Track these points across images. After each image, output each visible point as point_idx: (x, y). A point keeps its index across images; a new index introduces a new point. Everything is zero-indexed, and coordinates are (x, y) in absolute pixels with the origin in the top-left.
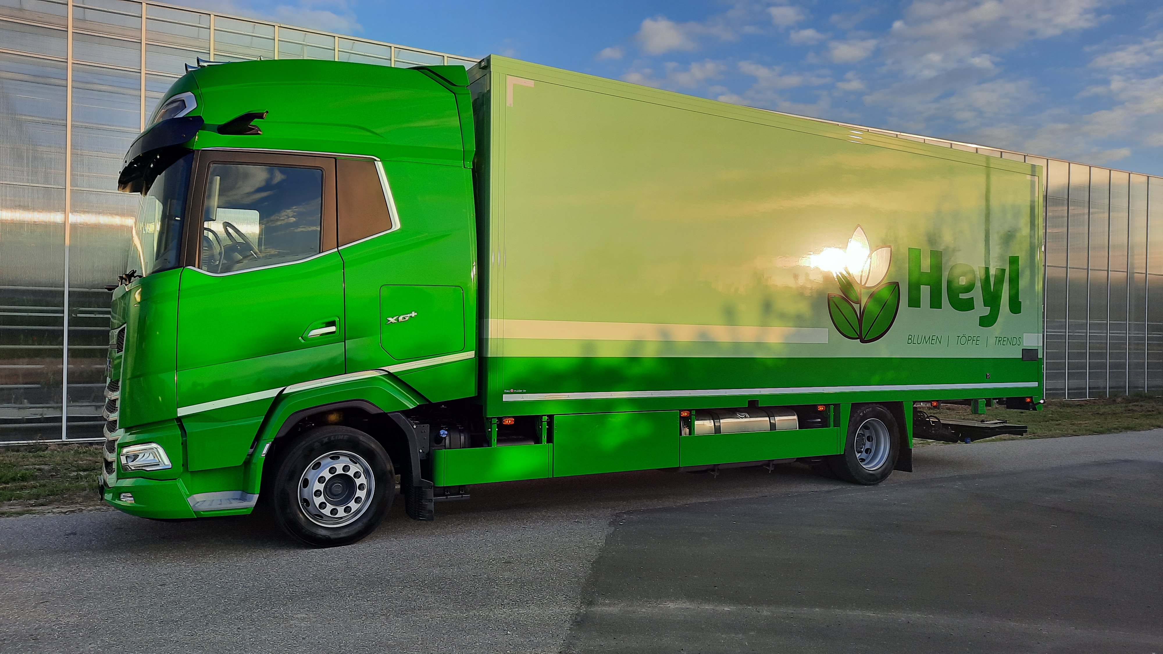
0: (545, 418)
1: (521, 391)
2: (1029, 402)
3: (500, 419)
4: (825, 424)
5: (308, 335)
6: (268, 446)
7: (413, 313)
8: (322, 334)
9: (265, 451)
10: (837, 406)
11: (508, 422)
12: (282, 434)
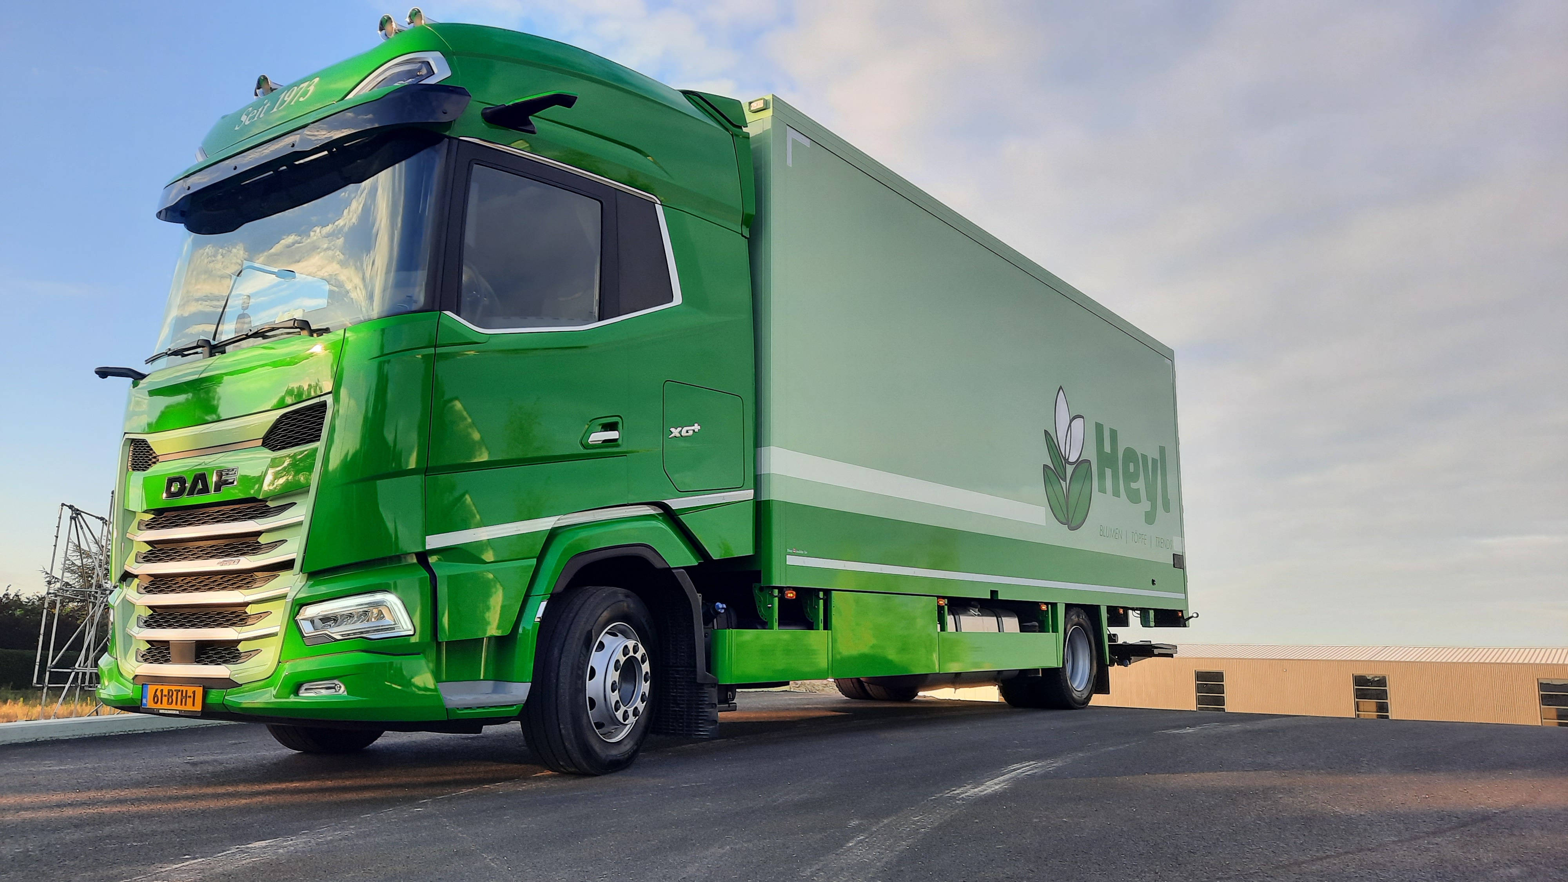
0: (821, 595)
1: (802, 552)
2: (1180, 617)
3: (781, 589)
4: (1042, 629)
5: (590, 440)
6: (543, 605)
7: (696, 425)
8: (605, 440)
9: (540, 613)
10: (1054, 605)
11: (791, 595)
12: (560, 589)
